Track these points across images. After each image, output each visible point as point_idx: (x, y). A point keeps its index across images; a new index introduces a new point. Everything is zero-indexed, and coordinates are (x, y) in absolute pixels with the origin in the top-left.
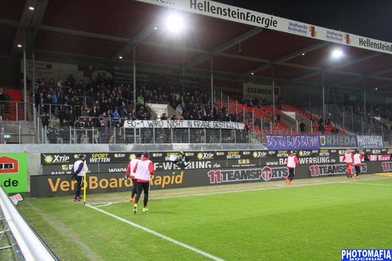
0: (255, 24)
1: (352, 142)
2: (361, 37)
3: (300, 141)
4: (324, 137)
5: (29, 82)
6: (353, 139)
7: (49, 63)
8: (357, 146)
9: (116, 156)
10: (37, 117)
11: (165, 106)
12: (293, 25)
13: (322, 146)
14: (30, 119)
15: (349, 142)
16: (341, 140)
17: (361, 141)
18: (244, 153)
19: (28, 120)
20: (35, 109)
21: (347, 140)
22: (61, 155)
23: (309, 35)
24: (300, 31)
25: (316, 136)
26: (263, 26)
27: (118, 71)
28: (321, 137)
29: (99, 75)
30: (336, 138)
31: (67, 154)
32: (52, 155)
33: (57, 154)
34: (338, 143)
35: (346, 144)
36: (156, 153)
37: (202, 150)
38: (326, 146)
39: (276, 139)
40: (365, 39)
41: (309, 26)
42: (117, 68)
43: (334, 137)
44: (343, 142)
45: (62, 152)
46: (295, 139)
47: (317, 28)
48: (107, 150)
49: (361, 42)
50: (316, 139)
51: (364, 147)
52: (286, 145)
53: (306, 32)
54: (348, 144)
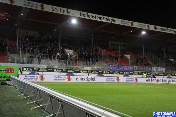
0: (107, 21)
1: (150, 70)
2: (155, 26)
3: (125, 68)
4: (136, 67)
5: (19, 38)
6: (150, 68)
7: (27, 31)
8: (152, 71)
9: (49, 69)
10: (21, 53)
11: (72, 51)
12: (123, 21)
13: (135, 71)
14: (19, 54)
15: (148, 69)
16: (144, 69)
17: (154, 69)
18: (100, 71)
19: (18, 54)
20: (21, 50)
21: (147, 69)
22: (29, 68)
23: (130, 25)
24: (126, 24)
25: (132, 66)
26: (110, 22)
27: (55, 35)
28: (135, 67)
29: (47, 36)
30: (142, 68)
31: (31, 68)
32: (26, 68)
33: (28, 68)
34: (143, 70)
35: (146, 70)
36: (64, 69)
37: (82, 69)
38: (137, 70)
39: (114, 67)
40: (157, 27)
41: (130, 22)
42: (54, 34)
43: (141, 67)
44: (146, 69)
45: (30, 67)
46: (123, 67)
47: (134, 23)
48: (46, 67)
49: (155, 28)
50: (132, 67)
51: (155, 72)
52: (118, 69)
53: (129, 24)
54: (147, 70)
